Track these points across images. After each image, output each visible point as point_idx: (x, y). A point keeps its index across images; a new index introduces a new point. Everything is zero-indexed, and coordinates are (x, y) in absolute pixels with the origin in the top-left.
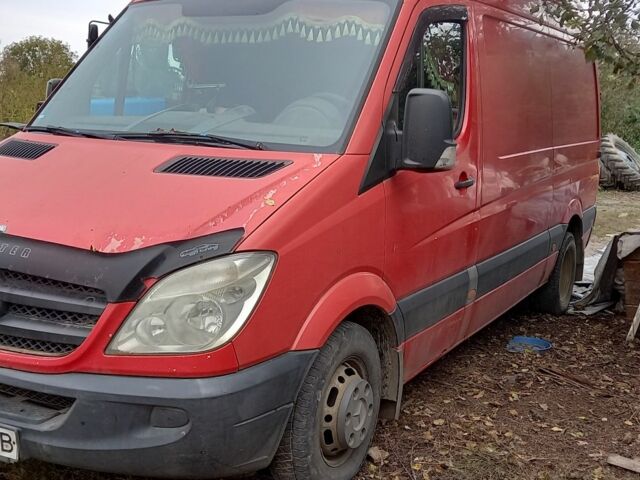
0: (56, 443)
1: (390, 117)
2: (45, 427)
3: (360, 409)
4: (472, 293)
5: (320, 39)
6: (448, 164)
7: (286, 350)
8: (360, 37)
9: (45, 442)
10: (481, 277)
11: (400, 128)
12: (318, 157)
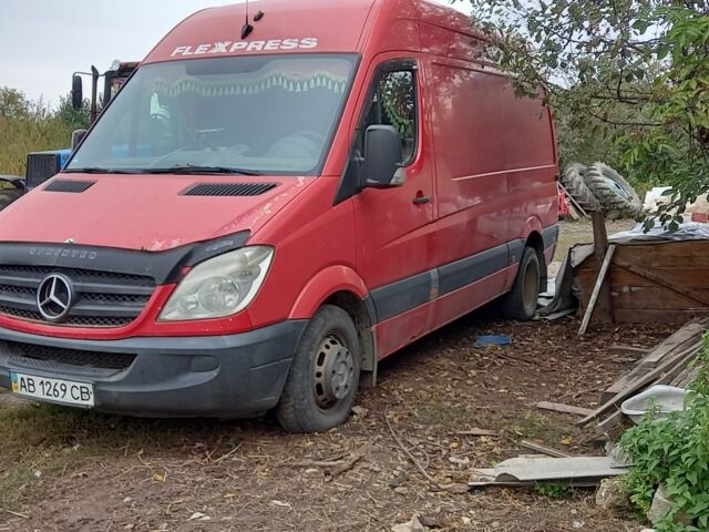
0: (122, 389)
1: (355, 147)
2: (114, 379)
3: (342, 370)
4: (434, 291)
5: (298, 89)
6: (400, 181)
7: (284, 319)
8: (330, 87)
9: (114, 389)
10: (441, 278)
11: (363, 156)
12: (301, 179)
